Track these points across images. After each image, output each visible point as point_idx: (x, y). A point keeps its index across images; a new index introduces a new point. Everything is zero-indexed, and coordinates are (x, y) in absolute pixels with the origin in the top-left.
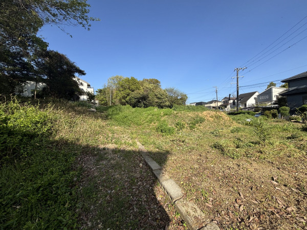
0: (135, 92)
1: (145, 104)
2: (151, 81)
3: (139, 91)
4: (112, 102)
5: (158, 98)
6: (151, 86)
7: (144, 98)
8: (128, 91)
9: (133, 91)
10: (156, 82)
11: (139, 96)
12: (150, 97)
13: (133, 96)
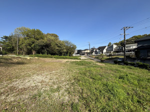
0: (40, 41)
1: (48, 51)
2: (53, 35)
3: (43, 41)
4: (19, 48)
5: (58, 46)
6: (53, 38)
7: (47, 46)
8: (33, 39)
9: (38, 40)
10: (56, 36)
11: (43, 44)
12: (52, 46)
13: (37, 43)
